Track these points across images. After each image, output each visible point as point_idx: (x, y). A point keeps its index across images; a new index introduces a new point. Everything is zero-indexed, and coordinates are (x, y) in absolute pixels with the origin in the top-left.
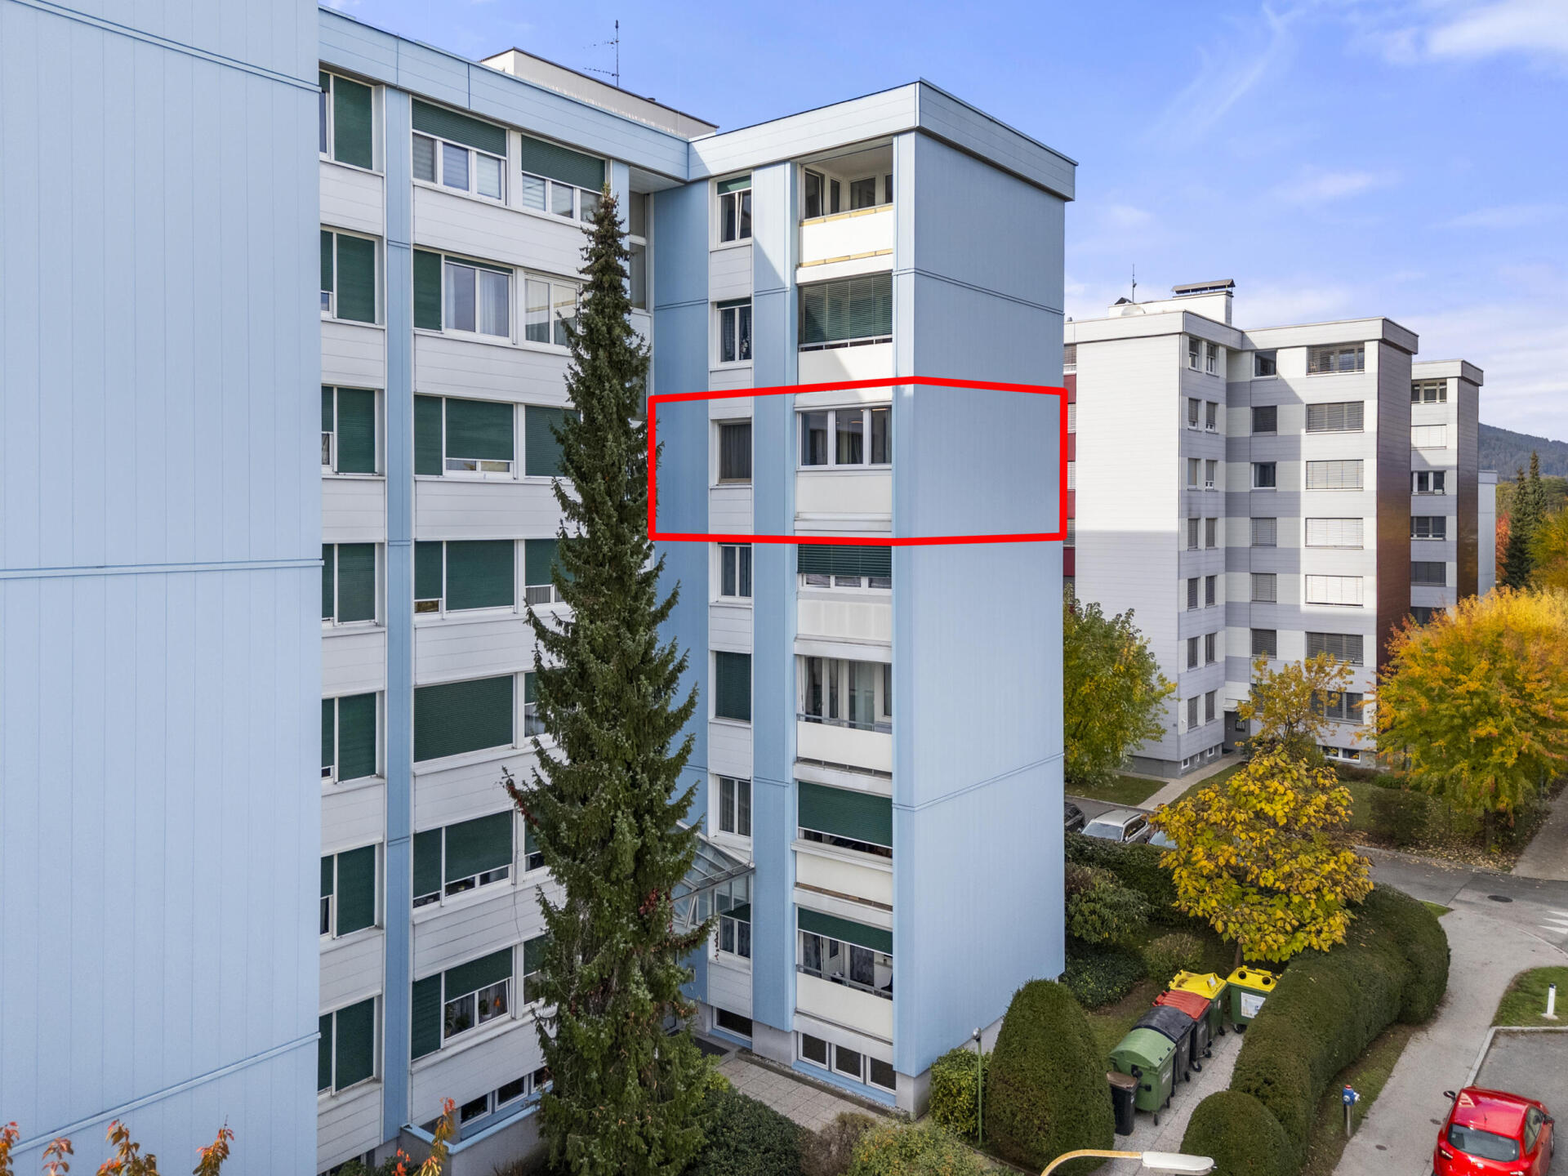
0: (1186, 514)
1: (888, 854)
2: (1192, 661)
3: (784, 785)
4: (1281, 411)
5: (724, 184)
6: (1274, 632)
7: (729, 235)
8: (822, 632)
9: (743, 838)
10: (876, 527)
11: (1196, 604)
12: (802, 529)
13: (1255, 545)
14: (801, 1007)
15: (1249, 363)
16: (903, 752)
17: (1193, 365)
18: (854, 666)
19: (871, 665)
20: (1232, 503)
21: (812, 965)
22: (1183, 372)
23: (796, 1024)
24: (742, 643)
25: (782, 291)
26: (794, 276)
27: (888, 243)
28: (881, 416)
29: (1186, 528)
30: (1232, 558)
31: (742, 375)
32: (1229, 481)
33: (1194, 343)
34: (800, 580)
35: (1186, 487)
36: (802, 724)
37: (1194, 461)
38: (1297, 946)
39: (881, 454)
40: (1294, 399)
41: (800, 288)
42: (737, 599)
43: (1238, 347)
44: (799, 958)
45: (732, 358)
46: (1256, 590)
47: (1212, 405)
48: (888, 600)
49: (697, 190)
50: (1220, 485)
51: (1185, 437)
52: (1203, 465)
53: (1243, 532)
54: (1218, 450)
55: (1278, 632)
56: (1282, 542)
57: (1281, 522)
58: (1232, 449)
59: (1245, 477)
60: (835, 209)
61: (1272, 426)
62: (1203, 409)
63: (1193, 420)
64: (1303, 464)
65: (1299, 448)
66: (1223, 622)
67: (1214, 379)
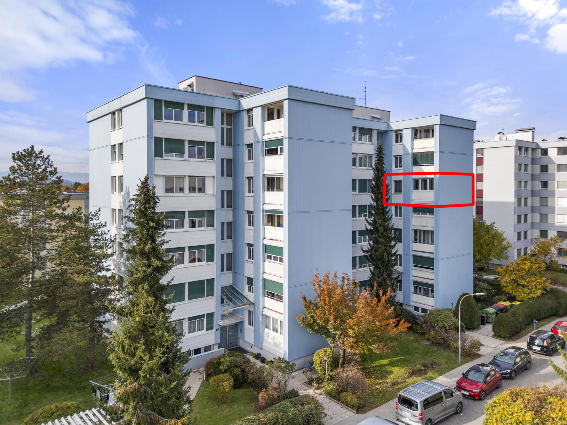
0: (517, 196)
1: (433, 269)
2: (519, 238)
3: (410, 256)
4: (550, 167)
5: (396, 131)
6: (547, 231)
7: (397, 142)
8: (418, 224)
9: (400, 267)
10: (430, 203)
11: (520, 222)
12: (413, 203)
13: (541, 205)
14: (413, 301)
15: (539, 152)
16: (436, 248)
17: (520, 154)
18: (424, 231)
19: (428, 231)
20: (533, 193)
21: (415, 292)
22: (516, 157)
23: (412, 304)
24: (401, 227)
25: (410, 154)
26: (412, 151)
27: (433, 145)
28: (432, 180)
29: (517, 201)
30: (533, 209)
31: (400, 170)
32: (532, 186)
33: (520, 148)
34: (413, 213)
35: (517, 189)
36: (413, 243)
37: (520, 182)
38: (530, 297)
39: (432, 188)
40: (554, 163)
41: (413, 153)
42: (398, 217)
43: (535, 147)
44: (413, 291)
45: (398, 167)
46: (541, 219)
47: (526, 166)
48: (433, 218)
49: (390, 133)
50: (529, 188)
51: (516, 175)
52: (523, 183)
53: (537, 202)
54: (529, 178)
55: (548, 231)
56: (549, 204)
57: (549, 199)
58: (533, 177)
59: (538, 186)
60: (421, 138)
61: (547, 171)
62: (523, 167)
63: (520, 169)
64: (556, 182)
65: (555, 177)
66: (530, 228)
67: (527, 158)
